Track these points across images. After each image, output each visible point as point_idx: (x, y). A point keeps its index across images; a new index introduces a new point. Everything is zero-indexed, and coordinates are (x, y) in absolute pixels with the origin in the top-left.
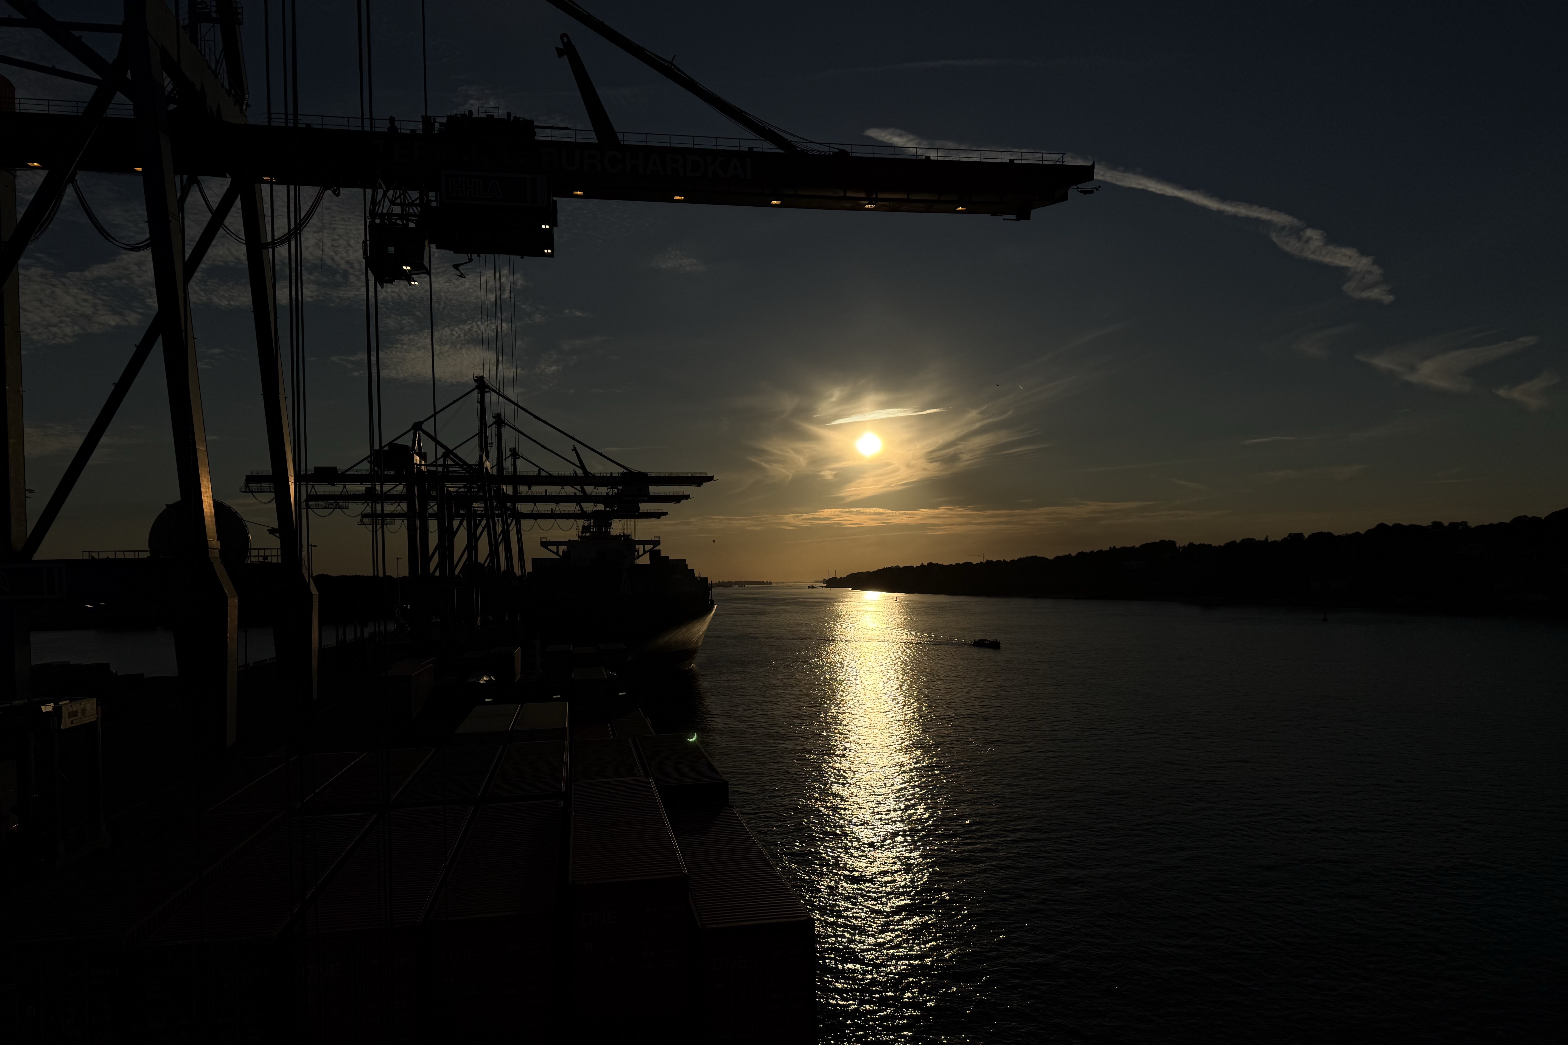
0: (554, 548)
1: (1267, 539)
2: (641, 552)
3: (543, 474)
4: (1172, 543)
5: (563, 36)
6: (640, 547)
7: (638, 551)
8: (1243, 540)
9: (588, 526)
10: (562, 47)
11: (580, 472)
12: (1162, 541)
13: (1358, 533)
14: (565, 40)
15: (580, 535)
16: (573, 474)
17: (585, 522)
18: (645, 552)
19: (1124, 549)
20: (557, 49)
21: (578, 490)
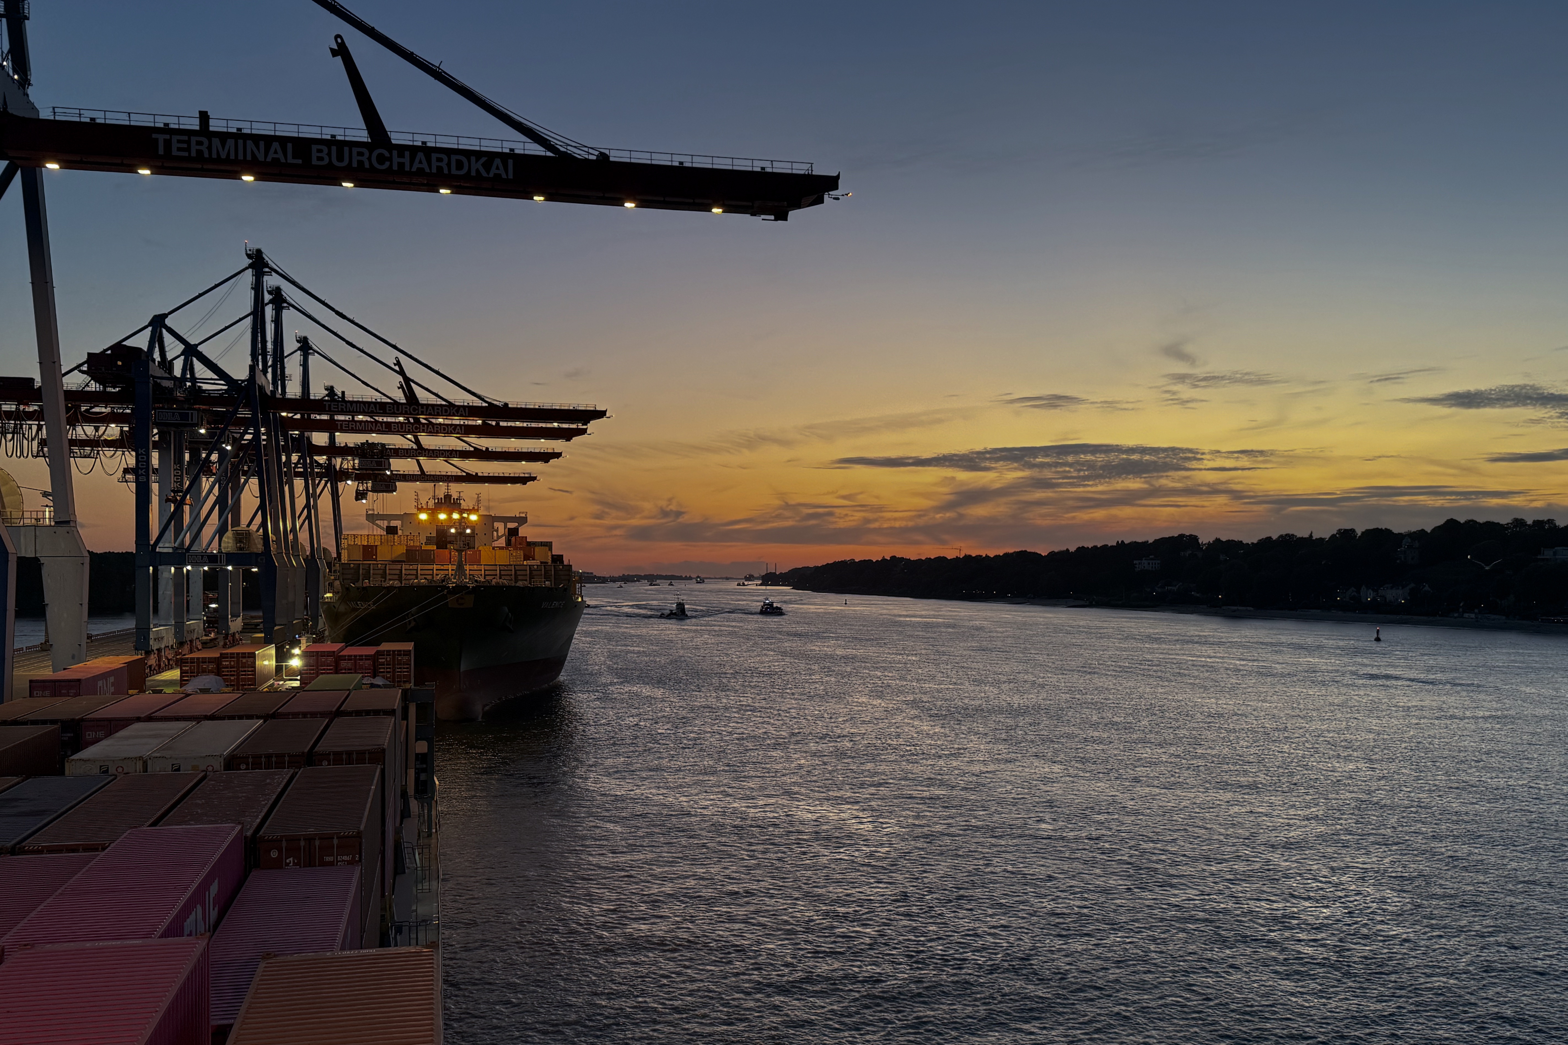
1: (1311, 536)
4: (1194, 539)
5: (338, 36)
7: (497, 531)
8: (1281, 536)
10: (336, 48)
12: (1181, 536)
13: (1423, 530)
14: (339, 40)
19: (1134, 544)
20: (332, 50)
21: (411, 441)
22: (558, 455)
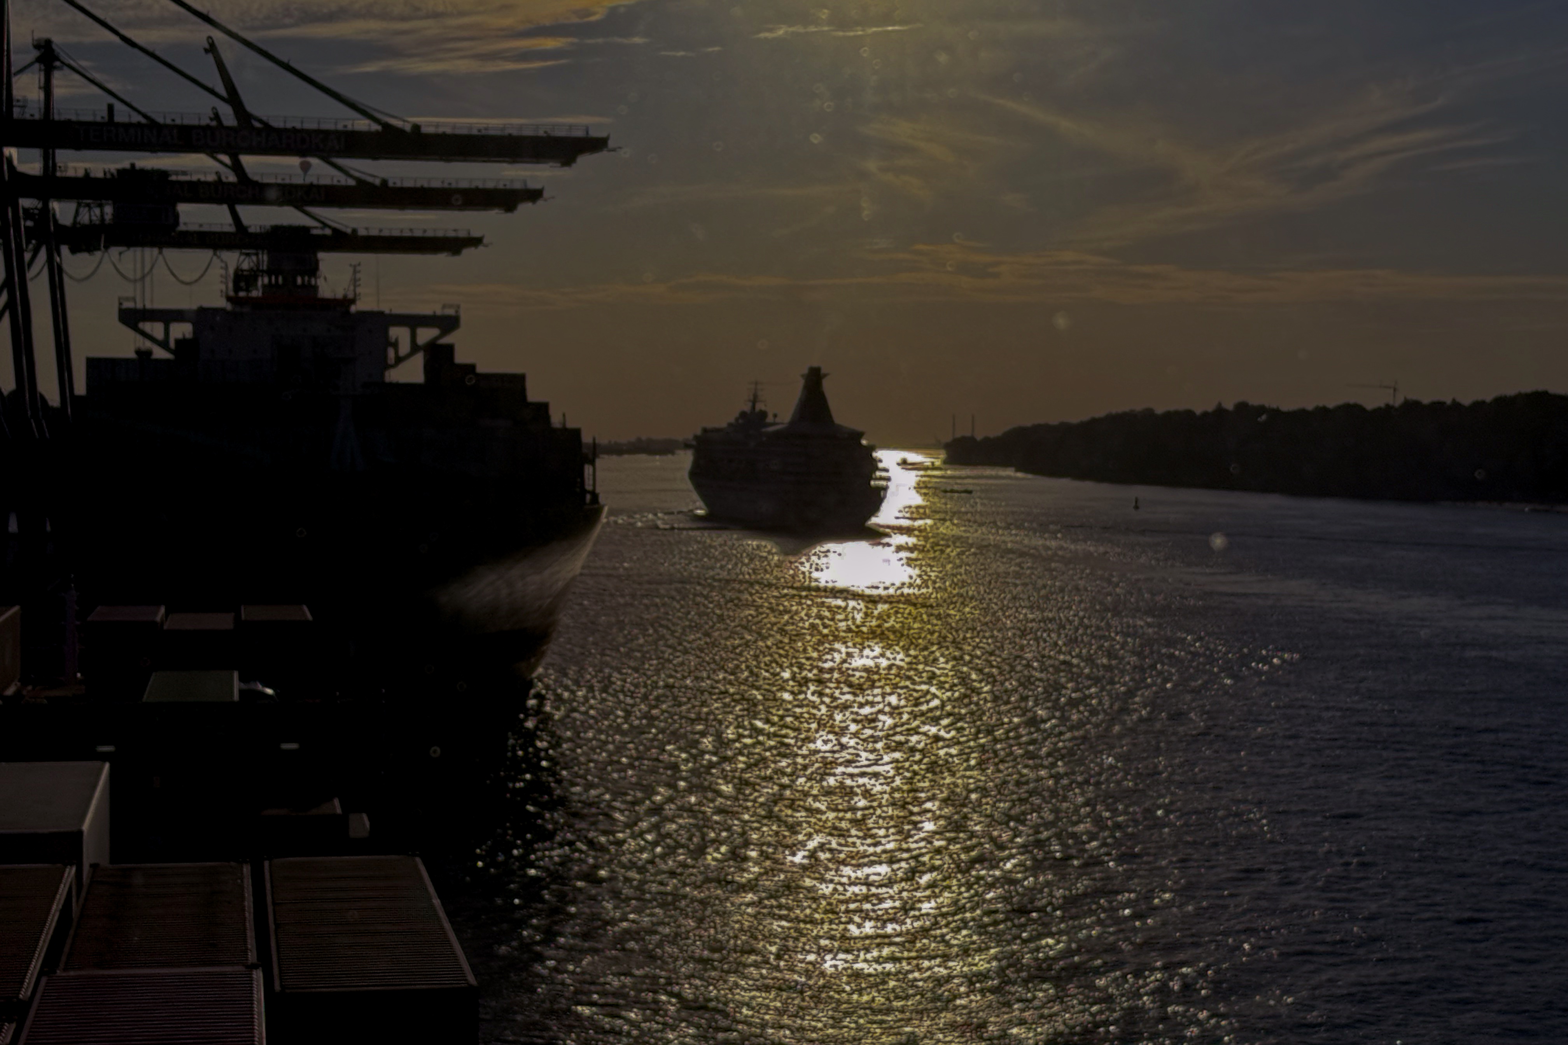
0: (157, 329)
2: (404, 348)
3: (122, 115)
6: (400, 334)
7: (395, 345)
9: (251, 270)
11: (229, 117)
15: (231, 293)
16: (211, 119)
17: (242, 258)
18: (415, 348)
21: (226, 165)
22: (534, 195)
